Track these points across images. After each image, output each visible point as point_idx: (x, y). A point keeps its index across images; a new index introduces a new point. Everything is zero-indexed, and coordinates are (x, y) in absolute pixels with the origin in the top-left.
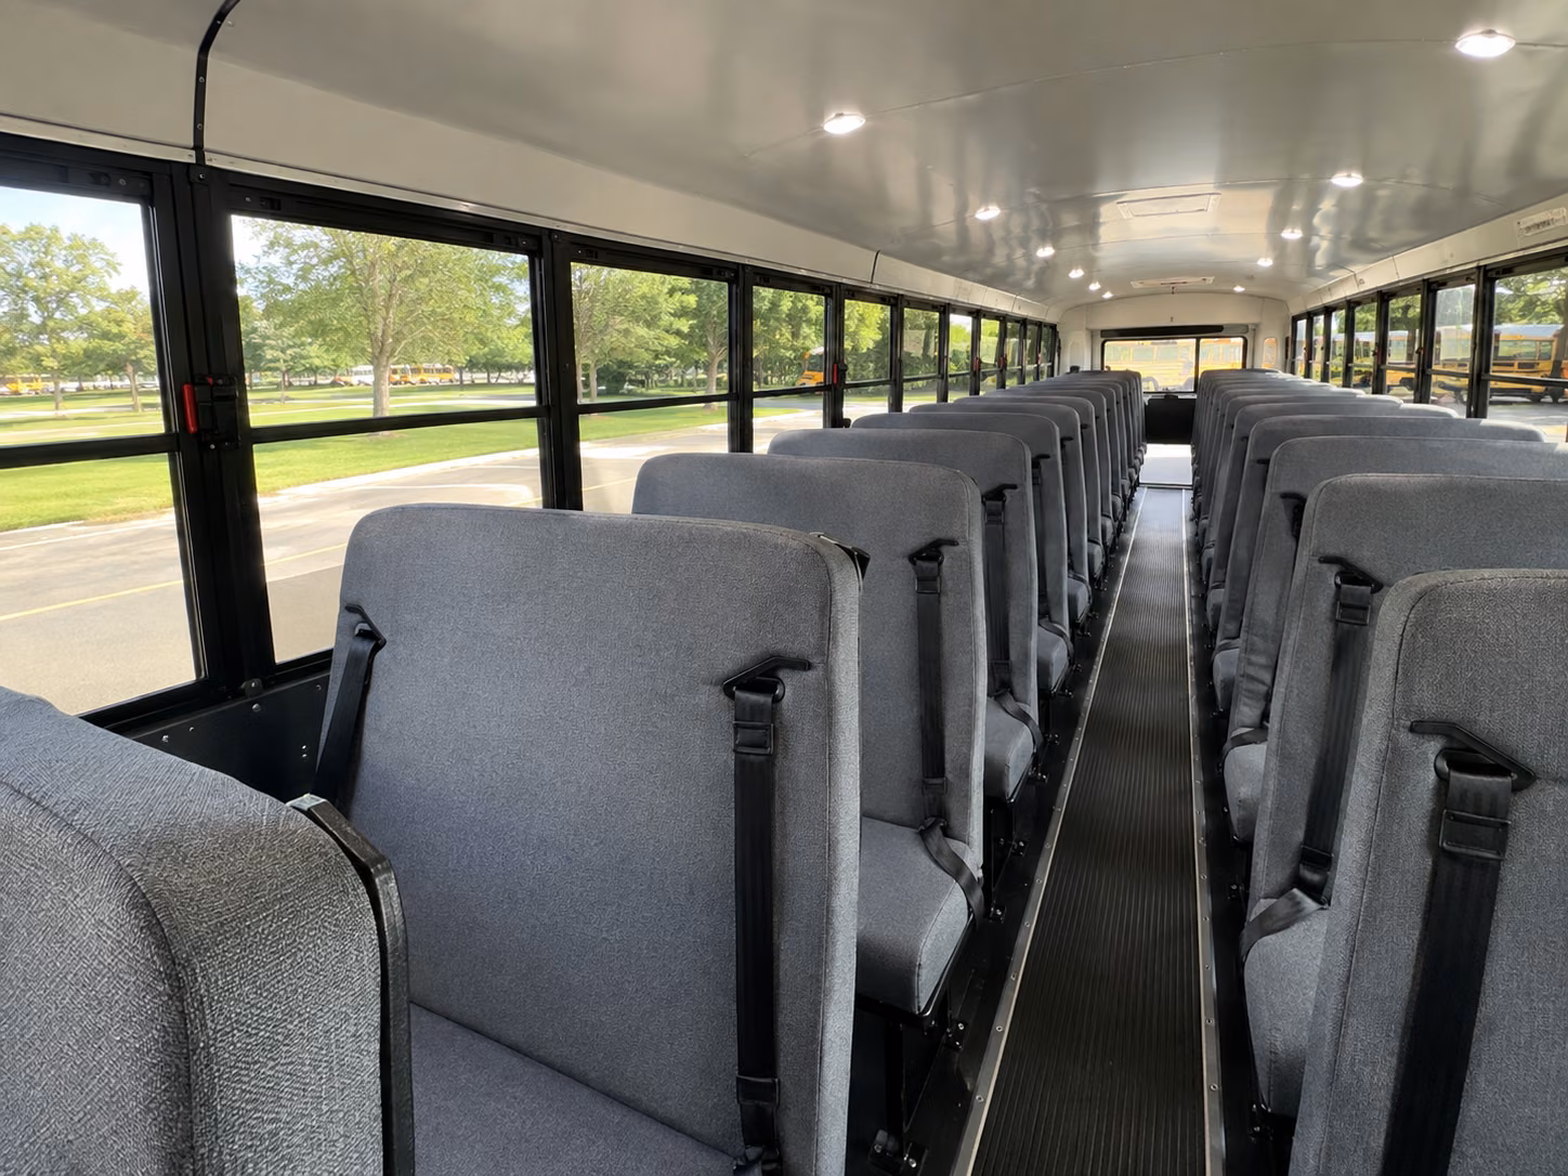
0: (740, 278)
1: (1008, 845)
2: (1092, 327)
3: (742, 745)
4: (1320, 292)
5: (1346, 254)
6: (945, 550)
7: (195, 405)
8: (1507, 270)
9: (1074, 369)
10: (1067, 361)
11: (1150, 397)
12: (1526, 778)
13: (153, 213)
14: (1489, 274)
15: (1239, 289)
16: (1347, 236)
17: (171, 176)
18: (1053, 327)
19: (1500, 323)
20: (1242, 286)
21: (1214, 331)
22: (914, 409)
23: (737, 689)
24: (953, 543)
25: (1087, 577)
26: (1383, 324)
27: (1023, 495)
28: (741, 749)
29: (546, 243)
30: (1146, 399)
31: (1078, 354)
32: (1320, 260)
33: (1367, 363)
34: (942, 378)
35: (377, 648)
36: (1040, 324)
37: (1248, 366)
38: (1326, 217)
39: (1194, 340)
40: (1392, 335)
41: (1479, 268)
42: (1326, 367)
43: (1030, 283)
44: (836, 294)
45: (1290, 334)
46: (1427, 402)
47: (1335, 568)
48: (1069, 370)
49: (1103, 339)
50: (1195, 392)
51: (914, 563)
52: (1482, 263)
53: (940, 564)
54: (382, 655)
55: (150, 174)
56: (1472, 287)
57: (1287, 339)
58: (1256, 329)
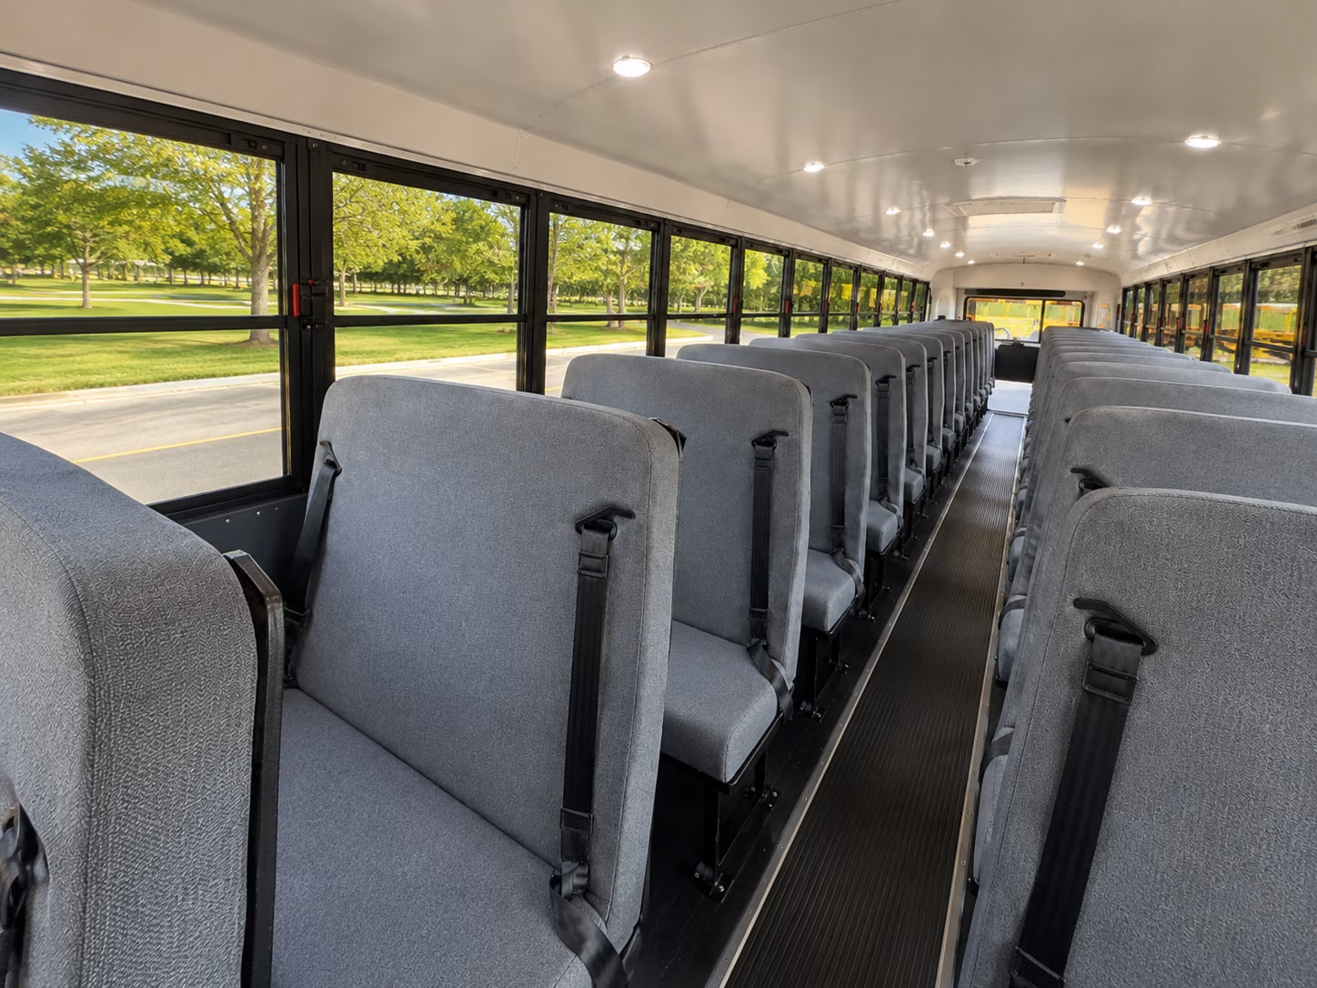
0: (662, 230)
1: (833, 666)
2: (958, 286)
3: (582, 569)
4: (1141, 271)
5: (1162, 245)
6: (779, 439)
7: (300, 298)
8: (1266, 263)
9: (942, 318)
10: (936, 310)
11: (1000, 343)
12: (1149, 647)
13: (283, 167)
14: (1253, 266)
15: (1080, 263)
16: (1164, 235)
17: (297, 146)
18: (927, 284)
19: (1260, 302)
20: (1082, 261)
21: (1058, 296)
22: (798, 337)
23: (585, 528)
24: (785, 434)
25: (924, 471)
26: (1185, 297)
27: (862, 405)
28: (583, 572)
29: (533, 199)
30: (997, 345)
31: (945, 307)
32: (1142, 248)
33: (1170, 329)
34: (823, 315)
35: (337, 474)
36: (915, 281)
37: (1084, 326)
38: (1147, 219)
39: (1041, 302)
40: (1190, 307)
41: (1246, 261)
42: (1145, 329)
43: (912, 251)
44: (739, 245)
45: (1120, 301)
46: (1210, 361)
47: (1081, 475)
48: (937, 318)
49: (966, 296)
50: (1039, 342)
51: (754, 446)
52: (1248, 257)
53: (774, 448)
54: (339, 479)
55: (283, 142)
56: (1241, 275)
57: (1119, 305)
58: (1092, 296)
